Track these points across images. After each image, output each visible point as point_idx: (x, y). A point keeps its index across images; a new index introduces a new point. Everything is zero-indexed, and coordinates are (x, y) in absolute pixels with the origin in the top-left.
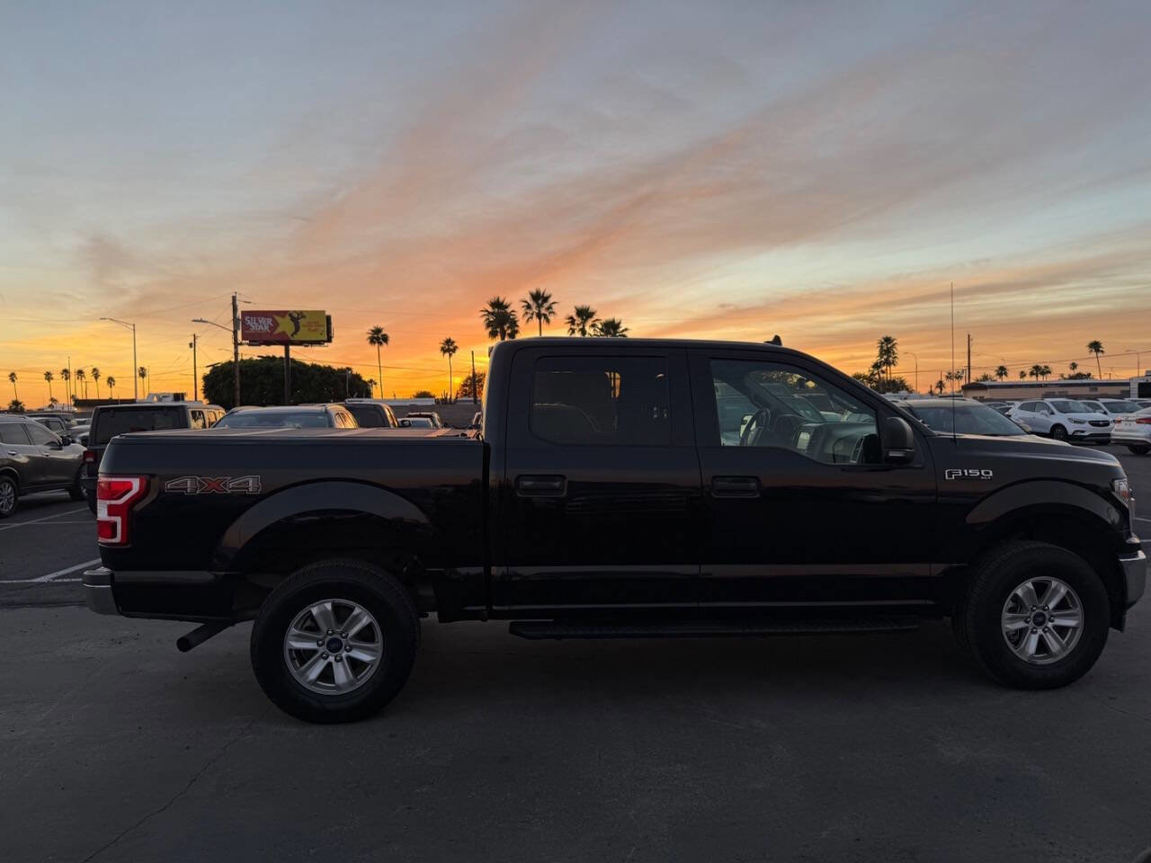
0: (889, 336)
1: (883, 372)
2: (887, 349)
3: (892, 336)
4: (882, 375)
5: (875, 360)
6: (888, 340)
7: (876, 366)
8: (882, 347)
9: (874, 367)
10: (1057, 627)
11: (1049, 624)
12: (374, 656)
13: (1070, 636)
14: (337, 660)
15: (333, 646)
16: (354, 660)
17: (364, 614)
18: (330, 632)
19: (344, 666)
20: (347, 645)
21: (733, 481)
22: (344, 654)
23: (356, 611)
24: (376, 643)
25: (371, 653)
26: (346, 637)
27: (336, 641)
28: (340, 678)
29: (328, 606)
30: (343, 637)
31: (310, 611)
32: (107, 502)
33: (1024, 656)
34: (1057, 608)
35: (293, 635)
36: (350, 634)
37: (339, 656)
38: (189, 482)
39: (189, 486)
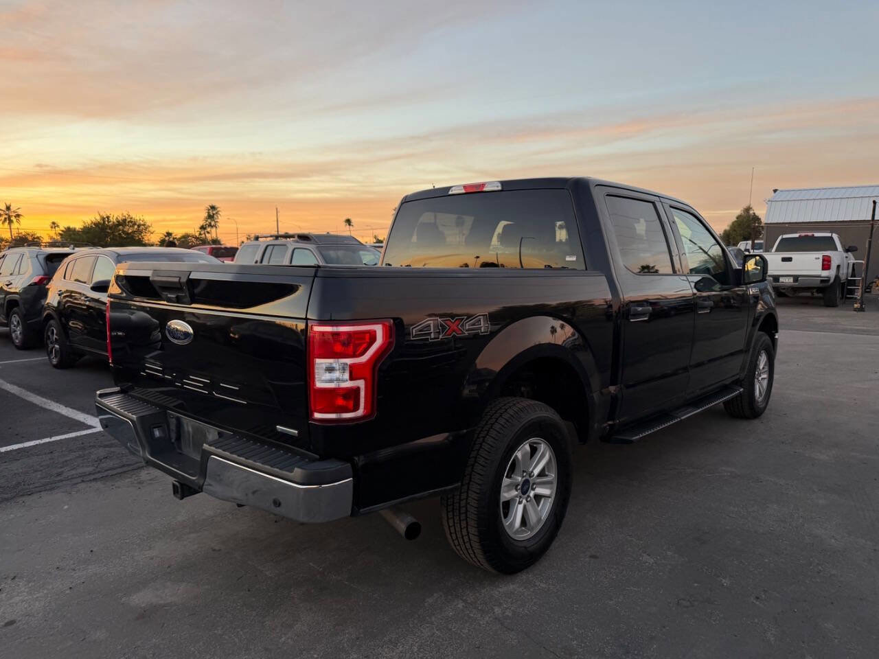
0: (214, 205)
1: (208, 233)
2: (212, 214)
3: (217, 205)
4: (207, 235)
5: (202, 223)
6: (213, 208)
7: (203, 228)
8: (209, 213)
9: (201, 228)
10: (762, 379)
11: (760, 378)
12: (551, 489)
13: (765, 383)
14: (527, 501)
15: (525, 488)
16: (538, 498)
17: (547, 448)
18: (525, 474)
19: (533, 506)
20: (534, 484)
21: (703, 300)
22: (532, 494)
23: (543, 447)
24: (552, 476)
25: (549, 486)
26: (533, 475)
27: (526, 482)
28: (533, 518)
29: (527, 447)
30: (530, 477)
31: (516, 456)
32: (349, 361)
33: (756, 398)
34: (763, 368)
35: (506, 486)
36: (536, 472)
37: (529, 496)
38: (432, 325)
39: (432, 330)
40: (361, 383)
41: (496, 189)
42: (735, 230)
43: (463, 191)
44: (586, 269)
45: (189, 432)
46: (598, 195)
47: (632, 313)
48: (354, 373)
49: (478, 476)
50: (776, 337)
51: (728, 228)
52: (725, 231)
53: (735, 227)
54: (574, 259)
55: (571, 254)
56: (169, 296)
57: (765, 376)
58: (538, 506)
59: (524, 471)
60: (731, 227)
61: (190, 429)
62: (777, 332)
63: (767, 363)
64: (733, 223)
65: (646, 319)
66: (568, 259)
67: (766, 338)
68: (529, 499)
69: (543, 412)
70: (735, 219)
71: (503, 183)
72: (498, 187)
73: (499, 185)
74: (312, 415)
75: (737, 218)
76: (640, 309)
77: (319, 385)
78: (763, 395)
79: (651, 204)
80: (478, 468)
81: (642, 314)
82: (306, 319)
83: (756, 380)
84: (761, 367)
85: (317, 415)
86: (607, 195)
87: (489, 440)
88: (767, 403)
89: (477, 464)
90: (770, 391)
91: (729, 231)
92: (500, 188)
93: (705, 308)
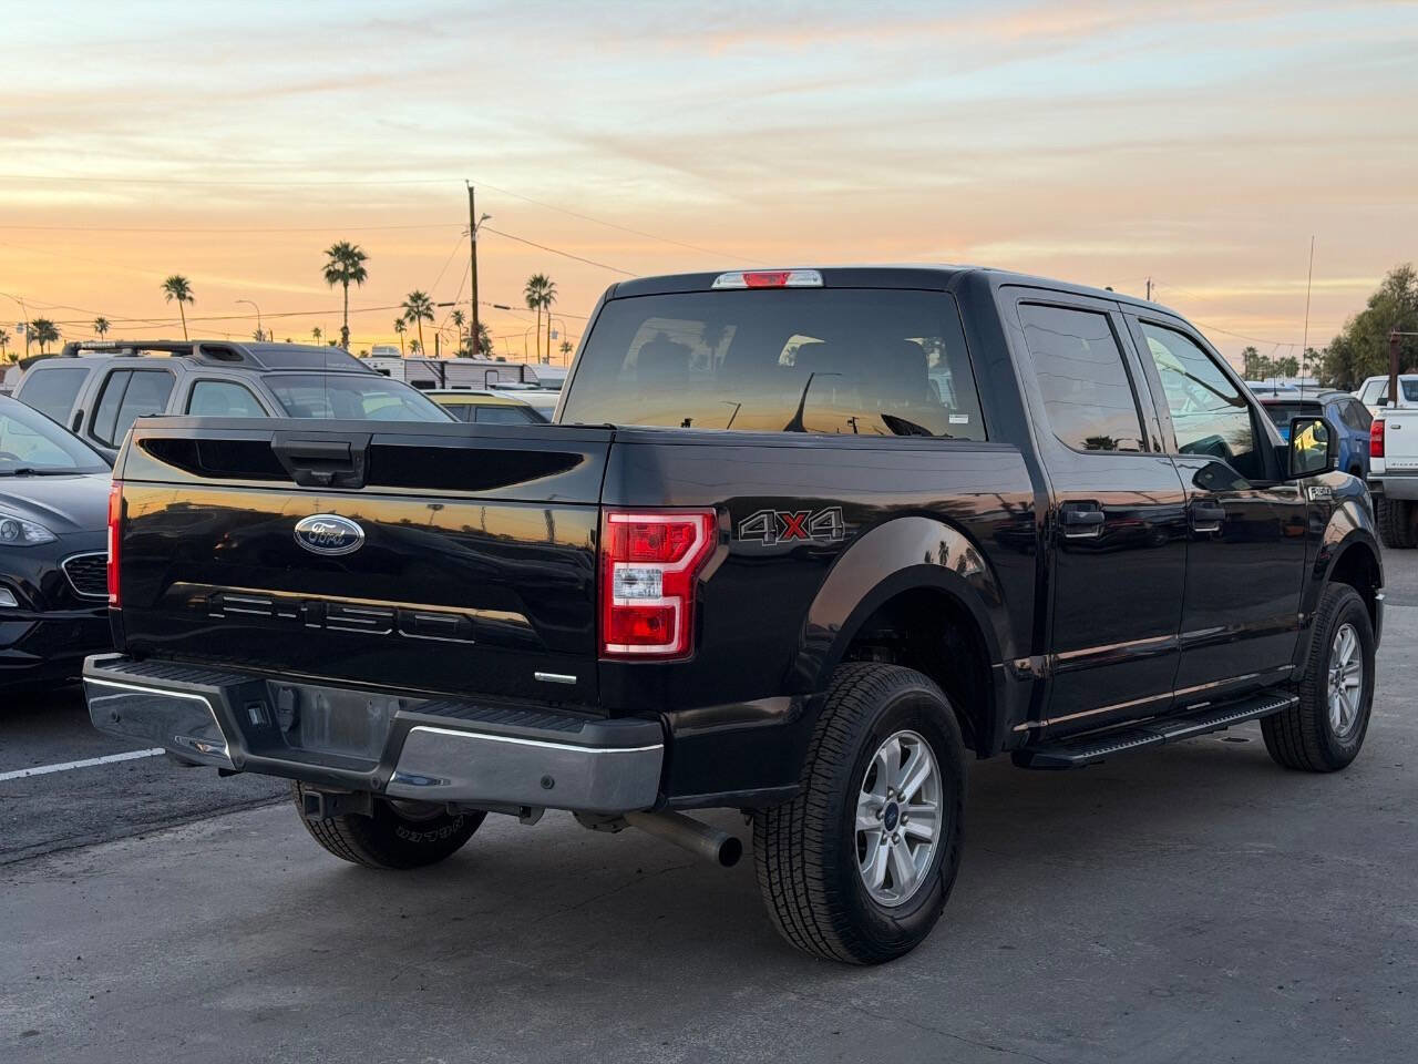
10: (1347, 687)
11: (1343, 686)
12: (933, 827)
13: (1355, 696)
14: (895, 843)
15: (891, 818)
16: (912, 839)
17: (927, 752)
18: (891, 792)
19: (903, 852)
20: (904, 814)
21: (1205, 506)
22: (901, 831)
23: (920, 750)
24: (934, 804)
25: (930, 821)
26: (904, 798)
27: (892, 808)
28: (904, 874)
29: (896, 744)
30: (900, 800)
31: (879, 756)
32: (662, 567)
33: (1334, 728)
34: (1349, 663)
35: (864, 805)
36: (909, 793)
37: (896, 834)
38: (766, 520)
39: (766, 529)
40: (675, 602)
41: (812, 283)
42: (1365, 341)
43: (743, 284)
44: (987, 440)
45: (322, 710)
46: (1006, 304)
47: (1069, 522)
48: (671, 585)
49: (822, 780)
50: (1380, 597)
51: (1344, 334)
52: (1338, 341)
53: (1365, 329)
54: (964, 420)
55: (959, 413)
56: (314, 473)
57: (1353, 680)
58: (912, 852)
59: (890, 788)
60: (1354, 331)
61: (326, 705)
62: (1380, 586)
63: (1359, 651)
64: (1360, 320)
65: (1093, 535)
66: (953, 420)
67: (1352, 595)
68: (897, 839)
69: (919, 687)
70: (1365, 307)
71: (825, 273)
72: (815, 280)
73: (818, 275)
74: (605, 647)
75: (1373, 304)
76: (1083, 514)
77: (618, 602)
78: (1351, 724)
79: (1103, 316)
80: (822, 767)
81: (1088, 525)
82: (600, 505)
83: (1331, 689)
84: (1344, 662)
85: (612, 648)
86: (1021, 303)
87: (838, 723)
88: (1361, 739)
89: (819, 761)
90: (1368, 714)
91: (1349, 344)
92: (819, 283)
93: (1210, 521)
